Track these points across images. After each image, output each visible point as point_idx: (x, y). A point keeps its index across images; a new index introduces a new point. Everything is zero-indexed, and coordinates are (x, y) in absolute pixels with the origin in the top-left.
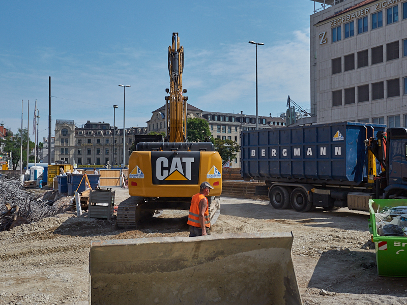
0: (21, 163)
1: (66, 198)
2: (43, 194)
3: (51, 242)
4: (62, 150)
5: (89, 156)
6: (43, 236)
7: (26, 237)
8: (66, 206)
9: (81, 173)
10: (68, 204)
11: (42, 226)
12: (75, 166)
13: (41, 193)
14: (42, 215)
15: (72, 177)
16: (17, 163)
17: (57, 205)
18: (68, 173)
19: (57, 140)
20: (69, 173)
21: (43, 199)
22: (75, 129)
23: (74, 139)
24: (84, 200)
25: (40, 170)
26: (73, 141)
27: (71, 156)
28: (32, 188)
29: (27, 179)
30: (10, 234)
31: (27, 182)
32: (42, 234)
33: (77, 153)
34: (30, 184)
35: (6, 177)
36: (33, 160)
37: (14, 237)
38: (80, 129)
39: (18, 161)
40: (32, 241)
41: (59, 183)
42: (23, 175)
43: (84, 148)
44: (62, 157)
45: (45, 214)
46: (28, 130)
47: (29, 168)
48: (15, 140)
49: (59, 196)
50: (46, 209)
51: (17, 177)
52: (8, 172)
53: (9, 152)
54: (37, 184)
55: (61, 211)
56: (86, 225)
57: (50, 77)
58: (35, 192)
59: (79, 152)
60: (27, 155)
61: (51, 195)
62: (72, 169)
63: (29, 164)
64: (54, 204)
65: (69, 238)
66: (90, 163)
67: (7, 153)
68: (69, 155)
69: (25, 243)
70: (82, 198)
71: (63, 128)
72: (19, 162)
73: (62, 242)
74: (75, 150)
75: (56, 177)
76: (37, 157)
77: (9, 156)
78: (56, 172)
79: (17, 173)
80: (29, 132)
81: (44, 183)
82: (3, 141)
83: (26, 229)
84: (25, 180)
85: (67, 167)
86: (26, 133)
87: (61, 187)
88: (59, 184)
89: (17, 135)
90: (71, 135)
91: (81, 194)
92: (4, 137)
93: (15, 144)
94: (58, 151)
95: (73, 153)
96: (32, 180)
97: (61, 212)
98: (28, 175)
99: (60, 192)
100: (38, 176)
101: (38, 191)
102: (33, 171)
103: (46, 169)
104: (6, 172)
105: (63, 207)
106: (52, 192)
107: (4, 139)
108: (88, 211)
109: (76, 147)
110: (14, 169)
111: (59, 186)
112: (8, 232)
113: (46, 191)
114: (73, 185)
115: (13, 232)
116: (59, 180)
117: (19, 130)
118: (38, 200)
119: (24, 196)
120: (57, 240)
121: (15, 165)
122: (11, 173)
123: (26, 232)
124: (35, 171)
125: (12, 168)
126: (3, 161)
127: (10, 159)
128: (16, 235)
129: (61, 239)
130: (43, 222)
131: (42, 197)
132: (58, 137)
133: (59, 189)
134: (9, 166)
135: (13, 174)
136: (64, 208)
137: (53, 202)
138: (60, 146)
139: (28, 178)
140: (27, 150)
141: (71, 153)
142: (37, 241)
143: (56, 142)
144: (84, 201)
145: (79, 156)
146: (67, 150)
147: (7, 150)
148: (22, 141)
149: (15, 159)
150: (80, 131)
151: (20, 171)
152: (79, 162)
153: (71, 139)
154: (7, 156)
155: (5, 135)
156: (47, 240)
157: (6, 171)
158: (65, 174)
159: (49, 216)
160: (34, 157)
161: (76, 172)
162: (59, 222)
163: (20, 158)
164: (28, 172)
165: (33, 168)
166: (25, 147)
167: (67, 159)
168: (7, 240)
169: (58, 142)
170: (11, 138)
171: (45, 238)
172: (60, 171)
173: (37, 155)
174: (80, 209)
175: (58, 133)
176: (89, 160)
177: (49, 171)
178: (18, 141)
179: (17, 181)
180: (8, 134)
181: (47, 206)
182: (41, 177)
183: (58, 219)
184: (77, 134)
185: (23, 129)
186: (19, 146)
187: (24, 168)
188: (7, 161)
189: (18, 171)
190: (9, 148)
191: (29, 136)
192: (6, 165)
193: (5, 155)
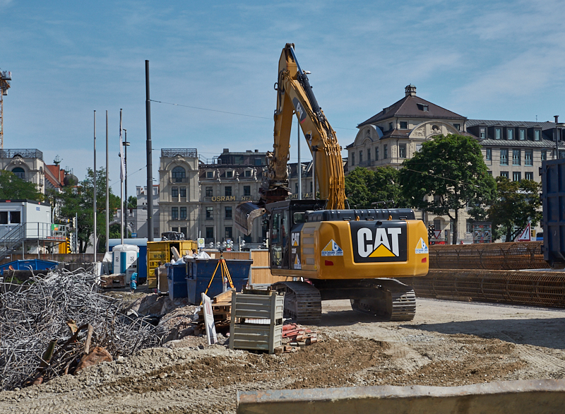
0: (94, 239)
1: (184, 309)
2: (139, 301)
3: (158, 399)
4: (174, 211)
5: (228, 223)
6: (141, 386)
7: (109, 387)
8: (185, 324)
9: (213, 257)
10: (188, 320)
11: (138, 366)
12: (201, 242)
13: (134, 299)
14: (139, 345)
15: (195, 265)
16: (87, 240)
17: (168, 322)
18: (188, 257)
19: (163, 191)
20: (190, 256)
21: (139, 312)
22: (200, 166)
23: (198, 189)
24: (222, 312)
25: (132, 253)
26: (195, 192)
27: (192, 223)
28: (119, 288)
29: (107, 270)
30: (77, 380)
31: (106, 276)
32: (139, 381)
33: (205, 216)
34: (114, 282)
35: (66, 267)
36: (118, 234)
37: (84, 388)
38: (209, 167)
39: (89, 235)
40: (120, 395)
41: (170, 278)
42: (100, 264)
43: (218, 206)
44: (175, 226)
45: (143, 342)
46: (107, 173)
47: (111, 250)
48: (82, 193)
49: (170, 305)
50: (145, 331)
51: (89, 268)
52: (71, 258)
53: (71, 217)
54: (127, 280)
55: (174, 334)
56: (226, 364)
57: (147, 62)
58: (124, 297)
59: (208, 213)
60: (105, 222)
61: (155, 304)
62: (194, 250)
63: (110, 241)
64: (161, 322)
65: (192, 391)
66: (230, 237)
67: (68, 221)
68: (189, 220)
69: (106, 400)
70: (216, 308)
71: (174, 166)
72: (91, 237)
73: (179, 398)
74: (201, 211)
75: (163, 267)
76: (126, 226)
77: (72, 226)
78: (163, 256)
79: (87, 259)
80: (109, 177)
81: (141, 280)
82: (60, 196)
83: (107, 370)
84: (103, 272)
85: (186, 246)
86: (103, 178)
87: (175, 286)
88: (169, 281)
89: (86, 182)
90: (191, 180)
91: (215, 300)
92: (61, 186)
93: (83, 201)
94: (166, 214)
95: (197, 216)
96: (117, 273)
97: (175, 337)
98: (109, 263)
99: (171, 297)
100: (128, 264)
101: (129, 296)
102: (118, 255)
103: (143, 250)
104: (66, 258)
105: (178, 326)
106: (156, 296)
107: (61, 192)
108: (228, 334)
109: (201, 204)
110: (82, 251)
111: (170, 284)
112: (73, 377)
113: (145, 295)
114: (198, 282)
115: (83, 378)
116: (170, 271)
117: (90, 172)
118: (129, 313)
119: (102, 306)
120: (168, 393)
121: (84, 243)
122: (75, 259)
123: (108, 377)
124: (123, 255)
125: (78, 249)
126: (59, 236)
127: (73, 231)
128: (88, 382)
129: (177, 392)
130: (141, 358)
131: (137, 308)
132: (166, 184)
133: (170, 291)
134: (73, 246)
135: (79, 262)
136: (181, 329)
137: (159, 318)
138: (169, 203)
139: (108, 268)
140: (105, 213)
141: (192, 218)
142: (129, 396)
143: (161, 194)
144: (220, 314)
145: (209, 223)
146: (184, 210)
148: (95, 194)
149: (83, 232)
150: (210, 170)
151: (93, 255)
152: (209, 236)
153: (192, 188)
154: (68, 226)
155: (63, 184)
156: (149, 393)
157: (66, 255)
158: (181, 259)
159: (153, 345)
160: (120, 226)
161: (203, 256)
162: (172, 356)
163: (93, 230)
164: (108, 257)
165: (118, 250)
166: (101, 208)
167: (184, 230)
168: (71, 392)
169: (166, 194)
170: (76, 189)
171: (145, 390)
172: (171, 254)
173: (126, 221)
174: (214, 330)
175: (166, 177)
176: (229, 230)
177: (150, 254)
178: (89, 195)
179: (87, 275)
180: (68, 181)
181: (148, 326)
182: (134, 266)
183: (170, 351)
184: (202, 176)
185: (98, 169)
186: (90, 206)
187: (102, 249)
188: (68, 236)
189: (89, 255)
190: (70, 208)
191: (110, 184)
192: (67, 243)
193: (64, 223)
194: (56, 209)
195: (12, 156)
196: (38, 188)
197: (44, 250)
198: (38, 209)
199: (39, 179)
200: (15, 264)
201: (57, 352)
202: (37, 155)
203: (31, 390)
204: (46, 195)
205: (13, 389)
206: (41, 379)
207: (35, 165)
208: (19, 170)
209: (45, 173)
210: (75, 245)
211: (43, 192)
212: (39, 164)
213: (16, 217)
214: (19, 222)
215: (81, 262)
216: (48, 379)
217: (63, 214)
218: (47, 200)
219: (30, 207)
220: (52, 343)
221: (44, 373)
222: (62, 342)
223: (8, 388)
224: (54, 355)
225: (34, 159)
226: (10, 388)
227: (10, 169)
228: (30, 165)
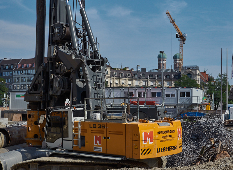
0: (221, 104)
7: (228, 169)
16: (218, 104)
28: (232, 126)
29: (227, 118)
30: (214, 164)
31: (226, 120)
34: (230, 123)
35: (209, 115)
37: (218, 168)
39: (219, 102)
42: (224, 115)
46: (227, 75)
48: (216, 84)
51: (219, 116)
52: (211, 112)
53: (211, 94)
60: (226, 96)
63: (228, 105)
67: (210, 96)
72: (219, 103)
77: (211, 98)
79: (218, 112)
80: (228, 77)
82: (206, 85)
83: (228, 161)
84: (225, 118)
86: (225, 78)
89: (217, 80)
92: (207, 81)
93: (216, 88)
96: (231, 119)
98: (228, 114)
102: (232, 111)
104: (209, 112)
107: (206, 83)
110: (216, 109)
112: (213, 163)
115: (217, 164)
117: (220, 75)
119: (225, 133)
121: (217, 106)
122: (213, 112)
123: (228, 164)
125: (214, 108)
126: (206, 102)
127: (212, 100)
128: (219, 166)
134: (212, 106)
139: (227, 117)
140: (226, 93)
147: (210, 92)
148: (222, 85)
149: (217, 100)
151: (221, 111)
154: (210, 98)
155: (208, 80)
157: (209, 110)
163: (221, 100)
164: (227, 112)
165: (232, 109)
166: (224, 90)
170: (213, 82)
178: (219, 85)
179: (218, 119)
180: (210, 79)
185: (223, 74)
186: (220, 89)
187: (224, 108)
188: (210, 102)
189: (219, 111)
190: (211, 91)
191: (228, 80)
192: (209, 105)
193: (208, 97)
194: (205, 91)
195: (186, 68)
196: (197, 82)
197: (200, 108)
198: (197, 91)
199: (198, 78)
200: (188, 114)
201: (205, 152)
202: (197, 68)
203: (195, 167)
204: (200, 85)
205: (188, 166)
206: (199, 163)
207: (196, 72)
208: (189, 74)
209: (200, 76)
210: (213, 106)
211: (199, 83)
212: (198, 72)
213: (188, 94)
214: (189, 96)
215: (215, 113)
216: (202, 163)
217: (208, 93)
218: (201, 87)
219: (194, 90)
220: (204, 148)
221: (200, 160)
222: (208, 147)
223: (185, 165)
224: (204, 153)
225: (195, 70)
226: (186, 165)
227: (186, 74)
228: (194, 72)
